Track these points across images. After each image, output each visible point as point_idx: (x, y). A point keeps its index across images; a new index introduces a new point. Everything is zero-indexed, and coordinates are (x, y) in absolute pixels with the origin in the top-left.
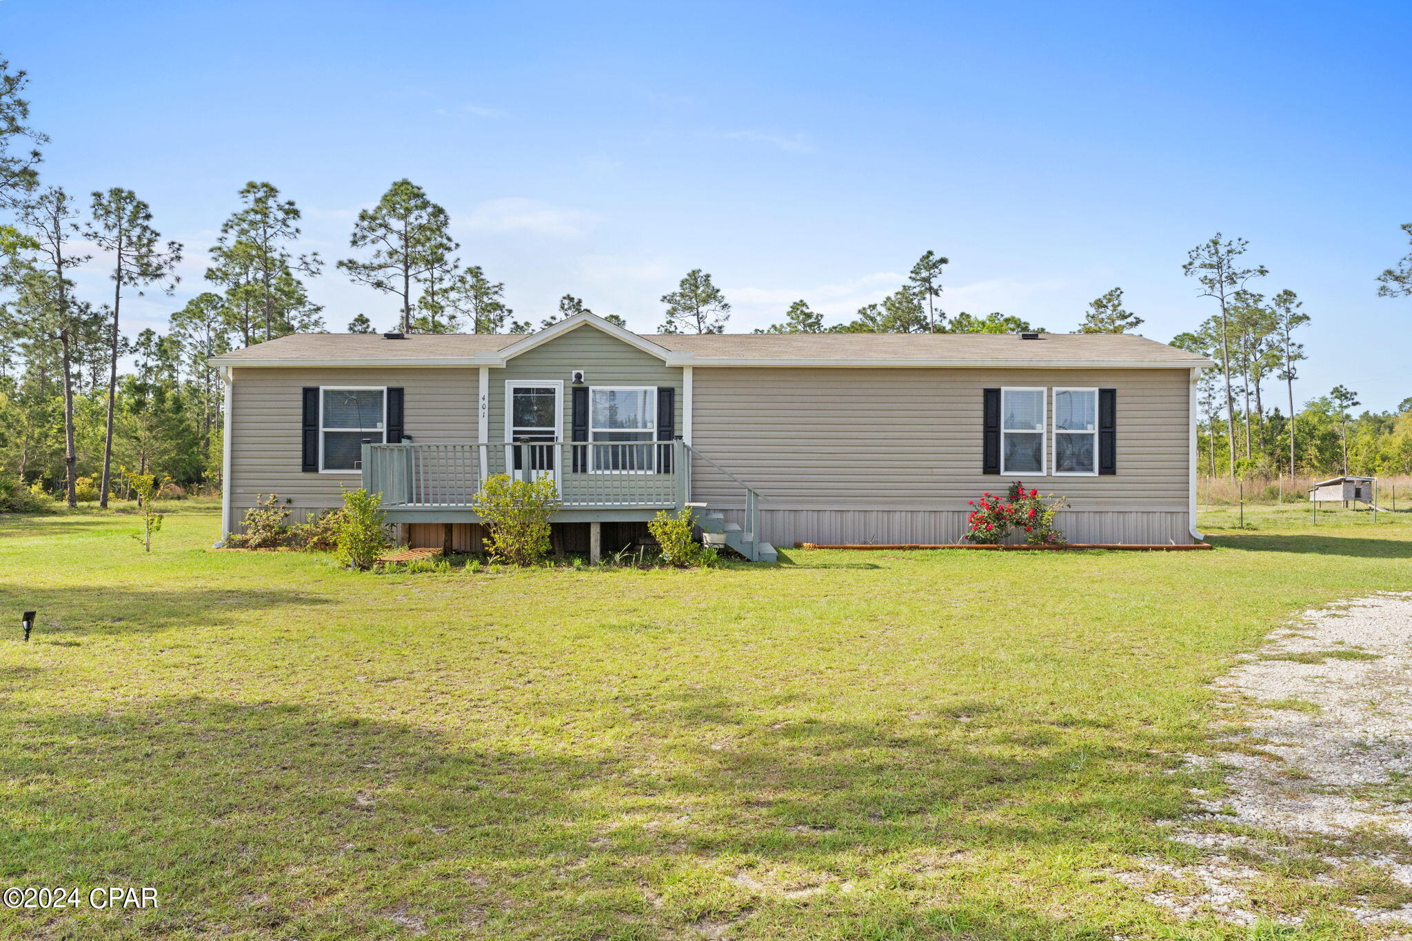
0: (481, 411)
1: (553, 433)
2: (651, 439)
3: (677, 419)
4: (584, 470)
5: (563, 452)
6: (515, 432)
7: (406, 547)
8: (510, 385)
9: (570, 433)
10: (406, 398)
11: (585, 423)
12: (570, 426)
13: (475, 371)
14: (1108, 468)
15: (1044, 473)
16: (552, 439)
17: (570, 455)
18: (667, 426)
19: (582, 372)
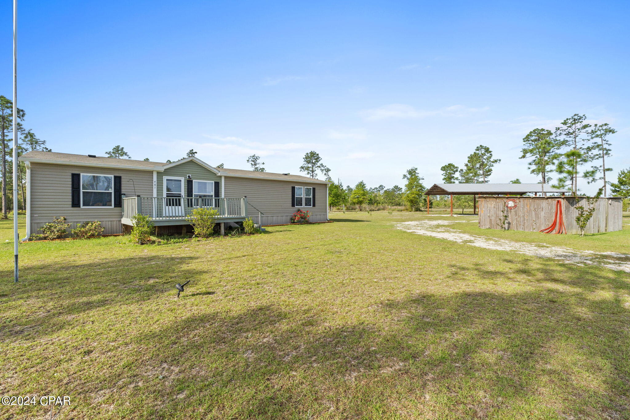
0: (154, 186)
1: (181, 194)
2: (212, 197)
3: (220, 191)
4: (192, 206)
5: (184, 200)
6: (167, 194)
7: (128, 234)
8: (165, 178)
9: (186, 195)
10: (122, 180)
11: (192, 191)
12: (186, 192)
13: (151, 172)
14: (314, 205)
15: (303, 207)
16: (180, 196)
17: (187, 201)
18: (217, 193)
19: (190, 175)
